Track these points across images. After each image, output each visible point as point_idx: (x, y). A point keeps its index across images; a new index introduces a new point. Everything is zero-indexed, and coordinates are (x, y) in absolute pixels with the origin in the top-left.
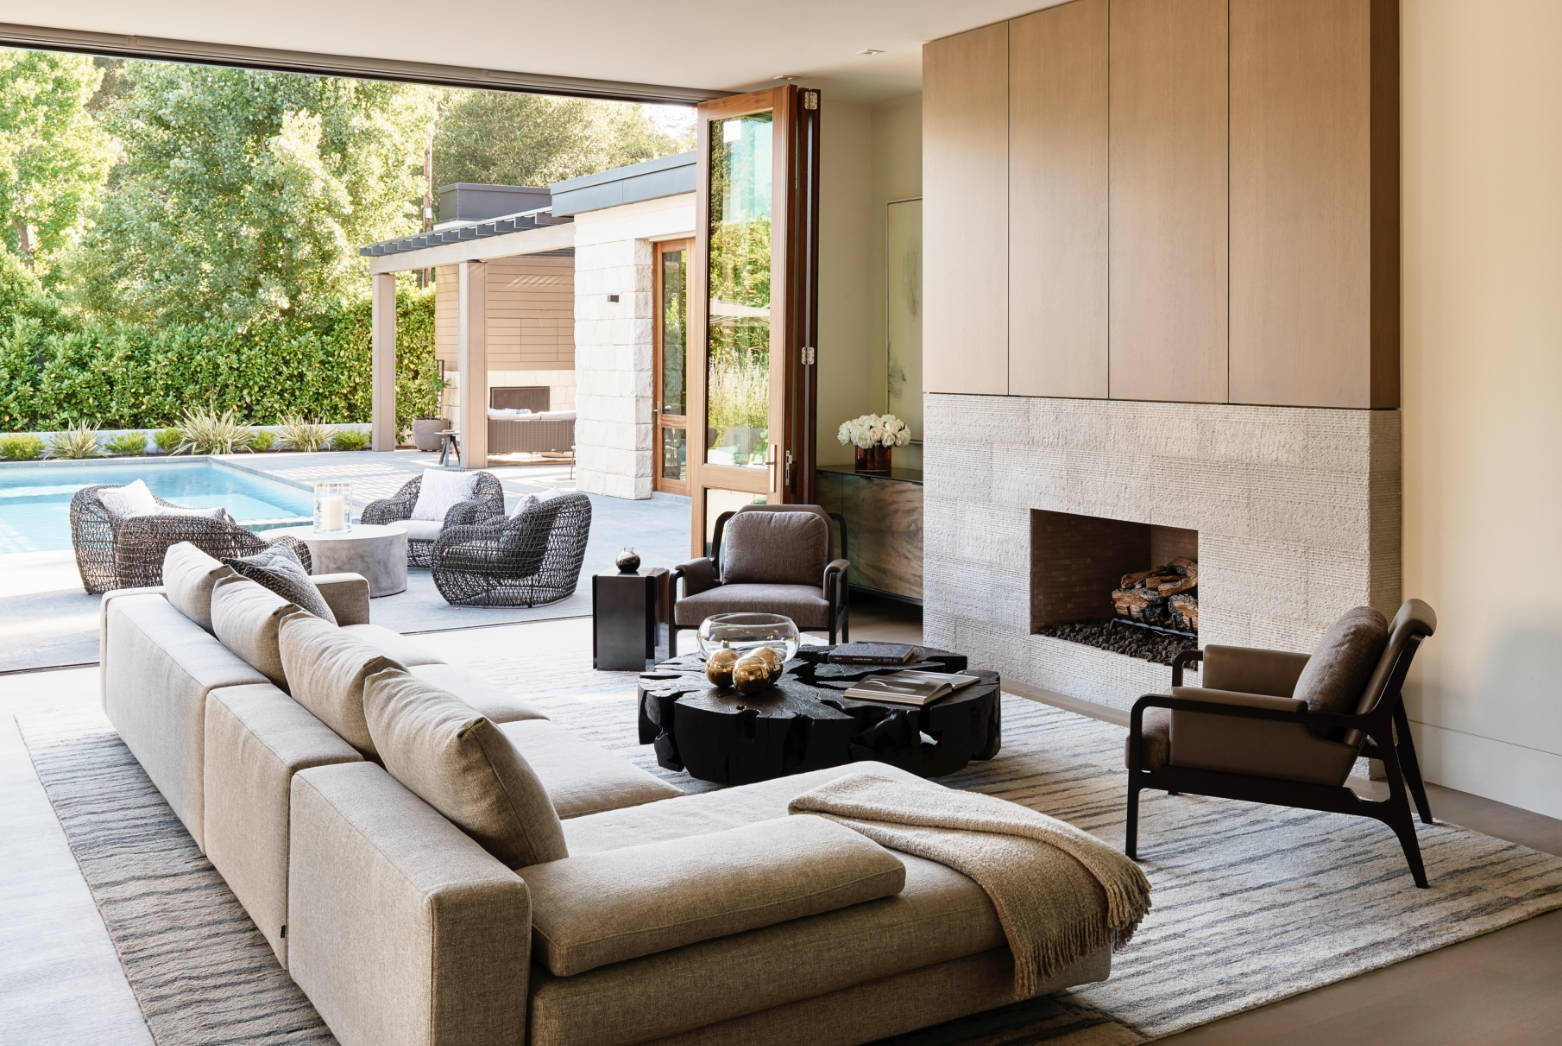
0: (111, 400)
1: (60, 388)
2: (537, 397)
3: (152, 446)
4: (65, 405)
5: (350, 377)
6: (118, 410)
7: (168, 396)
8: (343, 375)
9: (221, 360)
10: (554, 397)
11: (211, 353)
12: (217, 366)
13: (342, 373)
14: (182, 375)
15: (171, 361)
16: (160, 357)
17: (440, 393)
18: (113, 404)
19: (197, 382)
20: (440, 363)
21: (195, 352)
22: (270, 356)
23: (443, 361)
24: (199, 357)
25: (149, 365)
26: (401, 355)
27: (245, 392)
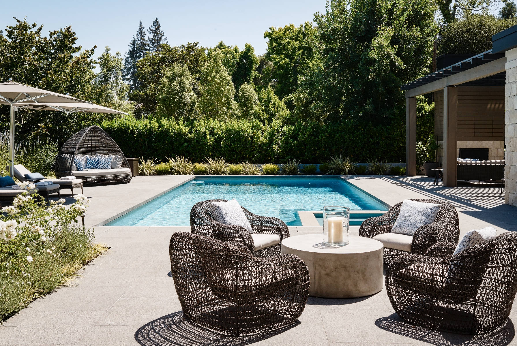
0: (306, 152)
1: (287, 147)
2: (483, 154)
3: (318, 170)
4: (289, 153)
5: (398, 144)
6: (307, 156)
7: (326, 150)
8: (395, 143)
9: (346, 136)
10: (491, 154)
11: (342, 133)
12: (344, 139)
13: (395, 142)
14: (331, 142)
15: (327, 136)
16: (323, 135)
17: (436, 151)
18: (306, 153)
19: (337, 145)
20: (436, 137)
21: (336, 133)
22: (365, 135)
23: (437, 136)
24: (337, 135)
25: (319, 138)
26: (420, 134)
27: (356, 149)
